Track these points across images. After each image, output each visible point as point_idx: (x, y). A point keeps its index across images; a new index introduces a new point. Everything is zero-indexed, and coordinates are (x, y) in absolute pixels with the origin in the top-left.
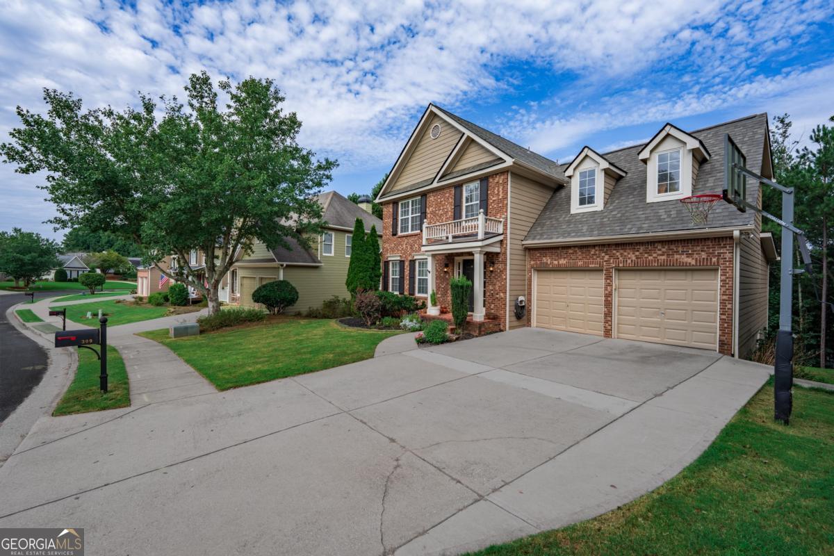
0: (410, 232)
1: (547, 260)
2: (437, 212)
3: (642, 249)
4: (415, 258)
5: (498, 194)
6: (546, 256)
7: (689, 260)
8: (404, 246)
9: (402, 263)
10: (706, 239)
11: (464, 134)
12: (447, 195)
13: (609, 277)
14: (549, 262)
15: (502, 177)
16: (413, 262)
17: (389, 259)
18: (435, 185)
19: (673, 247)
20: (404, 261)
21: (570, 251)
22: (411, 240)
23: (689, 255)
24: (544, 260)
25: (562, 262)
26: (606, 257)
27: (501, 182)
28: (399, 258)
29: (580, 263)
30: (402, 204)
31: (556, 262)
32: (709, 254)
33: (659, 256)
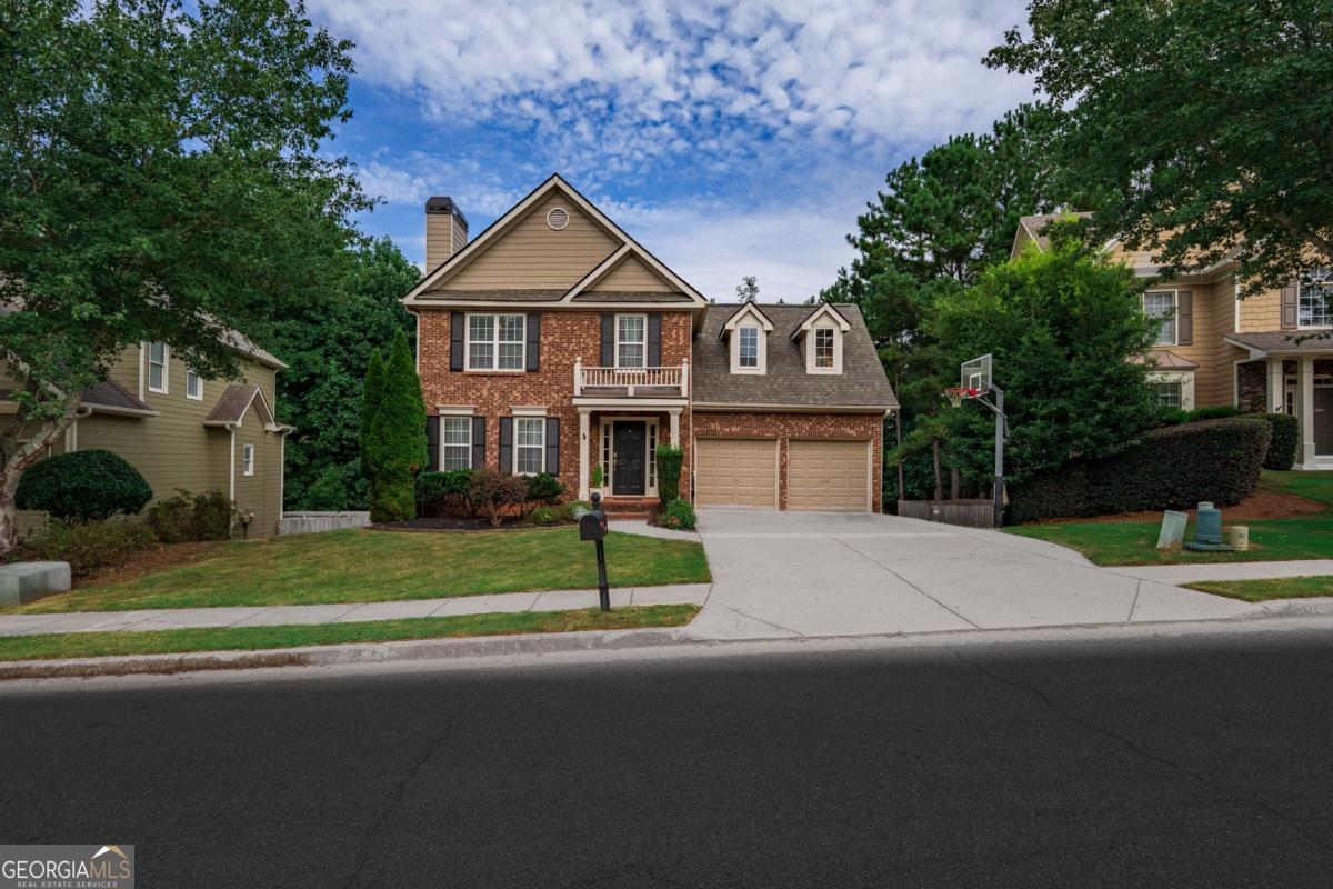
0: (496, 368)
1: (714, 426)
2: (565, 345)
3: (815, 419)
4: (514, 413)
5: (677, 339)
6: (714, 422)
7: (852, 432)
8: (485, 393)
9: (479, 421)
10: (863, 415)
11: (625, 244)
12: (586, 323)
13: (783, 447)
14: (718, 428)
15: (683, 319)
16: (505, 422)
17: (441, 412)
18: (566, 302)
19: (839, 419)
20: (484, 418)
21: (744, 418)
22: (501, 384)
23: (852, 428)
24: (713, 426)
25: (735, 429)
26: (782, 427)
27: (681, 324)
28: (471, 413)
29: (755, 432)
30: (472, 319)
31: (727, 430)
32: (866, 427)
33: (828, 428)
